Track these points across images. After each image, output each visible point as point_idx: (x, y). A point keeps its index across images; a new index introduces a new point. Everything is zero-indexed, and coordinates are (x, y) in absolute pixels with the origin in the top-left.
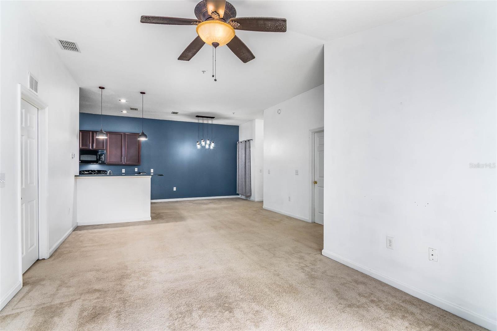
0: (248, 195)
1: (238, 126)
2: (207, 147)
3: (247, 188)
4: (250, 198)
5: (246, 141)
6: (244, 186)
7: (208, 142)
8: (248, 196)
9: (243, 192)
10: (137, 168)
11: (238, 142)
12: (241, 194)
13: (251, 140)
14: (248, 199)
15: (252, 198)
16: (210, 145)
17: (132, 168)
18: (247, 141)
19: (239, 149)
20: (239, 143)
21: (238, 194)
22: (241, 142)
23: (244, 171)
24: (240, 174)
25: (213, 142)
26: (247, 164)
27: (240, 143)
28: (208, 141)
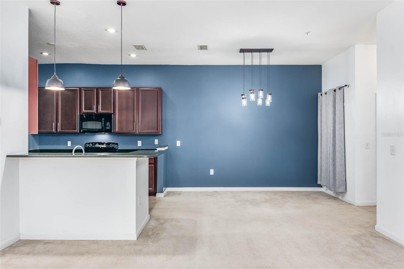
0: (341, 190)
1: (321, 66)
2: (260, 102)
3: (337, 178)
4: (343, 197)
5: (335, 91)
6: (331, 173)
7: (261, 94)
8: (340, 192)
9: (329, 184)
10: (157, 140)
11: (319, 94)
12: (327, 187)
13: (346, 86)
14: (340, 197)
15: (348, 198)
16: (264, 99)
17: (151, 139)
18: (337, 90)
19: (321, 106)
20: (321, 95)
21: (320, 186)
22: (326, 94)
23: (331, 146)
24: (323, 150)
25: (271, 94)
26: (337, 133)
27: (323, 94)
28: (261, 92)
